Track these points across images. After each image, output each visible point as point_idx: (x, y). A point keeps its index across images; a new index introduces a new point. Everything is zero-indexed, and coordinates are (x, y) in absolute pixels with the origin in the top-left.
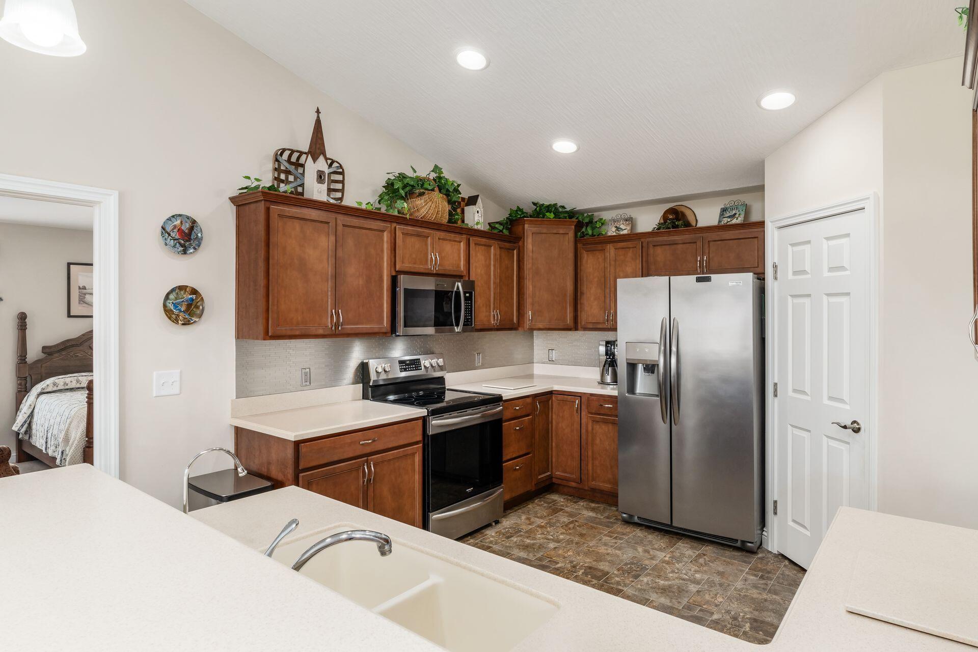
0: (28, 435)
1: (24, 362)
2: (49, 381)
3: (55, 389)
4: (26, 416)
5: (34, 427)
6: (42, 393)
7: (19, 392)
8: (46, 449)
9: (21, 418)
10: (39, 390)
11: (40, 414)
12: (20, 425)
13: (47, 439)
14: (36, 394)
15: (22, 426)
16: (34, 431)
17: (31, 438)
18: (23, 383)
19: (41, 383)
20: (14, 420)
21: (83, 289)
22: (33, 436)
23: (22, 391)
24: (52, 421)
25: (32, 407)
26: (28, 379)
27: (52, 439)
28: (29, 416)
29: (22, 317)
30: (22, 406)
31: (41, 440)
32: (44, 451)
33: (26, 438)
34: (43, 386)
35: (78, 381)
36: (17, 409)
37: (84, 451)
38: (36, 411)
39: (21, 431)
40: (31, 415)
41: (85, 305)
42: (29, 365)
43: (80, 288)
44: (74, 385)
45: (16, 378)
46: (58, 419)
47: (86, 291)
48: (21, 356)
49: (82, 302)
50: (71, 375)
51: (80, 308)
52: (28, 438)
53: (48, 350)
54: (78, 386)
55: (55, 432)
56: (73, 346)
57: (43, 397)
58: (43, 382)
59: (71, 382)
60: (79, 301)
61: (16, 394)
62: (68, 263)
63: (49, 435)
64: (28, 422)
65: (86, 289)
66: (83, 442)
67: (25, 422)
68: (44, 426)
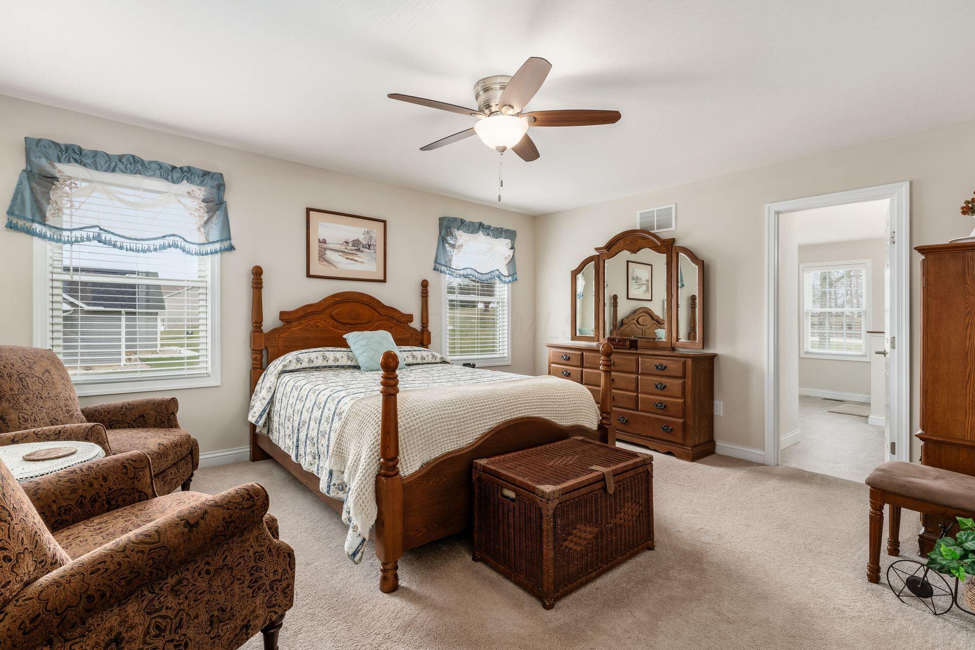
0: (266, 428)
1: (259, 330)
2: (291, 356)
3: (299, 366)
4: (265, 402)
5: (276, 419)
6: (284, 372)
7: (254, 368)
8: (297, 458)
9: (258, 405)
10: (280, 368)
11: (285, 402)
12: (257, 414)
13: (298, 441)
14: (276, 372)
15: (261, 416)
16: (275, 425)
17: (270, 433)
18: (258, 356)
19: (280, 358)
20: (248, 407)
21: (323, 242)
22: (274, 431)
23: (257, 369)
24: (305, 416)
25: (272, 390)
26: (264, 353)
27: (308, 444)
28: (268, 403)
29: (257, 273)
30: (258, 388)
31: (288, 441)
32: (293, 458)
33: (265, 431)
34: (285, 363)
35: (324, 358)
36: (252, 391)
37: (377, 483)
38: (278, 396)
39: (260, 424)
40: (271, 402)
41: (325, 263)
42: (265, 334)
43: (320, 241)
44: (319, 362)
45: (251, 351)
46: (317, 413)
47: (327, 245)
48: (256, 322)
49: (322, 259)
50: (315, 349)
51: (320, 267)
52: (266, 433)
53: (286, 317)
54: (325, 364)
55: (313, 433)
56: (313, 313)
57: (287, 377)
58: (282, 358)
59: (317, 358)
60: (319, 257)
61: (251, 371)
62: (307, 208)
63: (302, 436)
64: (267, 411)
65: (326, 243)
66: (376, 465)
67: (264, 411)
68: (291, 420)
